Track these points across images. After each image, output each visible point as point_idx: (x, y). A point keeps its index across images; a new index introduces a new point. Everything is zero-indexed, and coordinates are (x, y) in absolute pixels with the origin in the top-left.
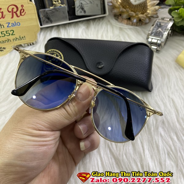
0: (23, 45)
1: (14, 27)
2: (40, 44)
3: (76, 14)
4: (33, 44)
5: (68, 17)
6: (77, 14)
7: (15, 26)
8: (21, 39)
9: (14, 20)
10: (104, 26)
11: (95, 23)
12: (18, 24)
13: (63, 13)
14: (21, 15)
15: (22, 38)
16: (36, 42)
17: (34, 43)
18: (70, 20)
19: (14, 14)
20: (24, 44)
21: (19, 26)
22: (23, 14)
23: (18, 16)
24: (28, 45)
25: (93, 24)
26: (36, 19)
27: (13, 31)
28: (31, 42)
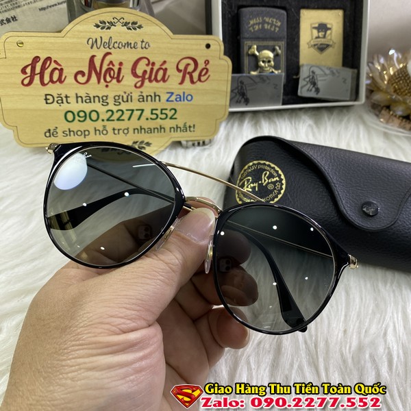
0: (184, 143)
1: (180, 102)
2: (218, 146)
3: (299, 94)
4: (204, 143)
5: (282, 97)
6: (301, 92)
7: (182, 102)
8: (186, 129)
9: (184, 89)
10: (352, 126)
11: (332, 118)
12: (189, 98)
13: (275, 88)
14: (199, 80)
15: (188, 129)
16: (210, 141)
17: (207, 141)
18: (283, 104)
19: (188, 76)
20: (187, 141)
21: (189, 103)
22: (203, 78)
23: (192, 82)
24: (193, 145)
25: (329, 119)
26: (227, 92)
27: (175, 110)
28: (201, 139)
